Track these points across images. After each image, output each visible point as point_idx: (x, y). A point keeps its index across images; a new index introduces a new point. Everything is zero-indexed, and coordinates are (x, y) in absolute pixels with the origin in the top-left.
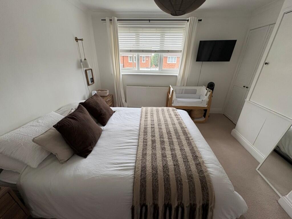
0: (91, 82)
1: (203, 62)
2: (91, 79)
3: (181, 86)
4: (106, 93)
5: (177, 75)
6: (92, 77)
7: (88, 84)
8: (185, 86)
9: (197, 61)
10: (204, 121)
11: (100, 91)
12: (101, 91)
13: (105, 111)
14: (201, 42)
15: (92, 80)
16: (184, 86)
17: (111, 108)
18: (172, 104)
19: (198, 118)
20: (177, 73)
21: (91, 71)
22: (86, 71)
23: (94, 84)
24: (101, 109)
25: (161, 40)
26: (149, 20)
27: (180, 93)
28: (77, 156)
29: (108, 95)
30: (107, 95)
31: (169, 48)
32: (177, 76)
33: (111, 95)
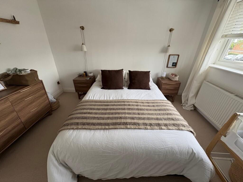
0: (171, 65)
2: (173, 63)
6: (176, 62)
7: (167, 67)
15: (175, 65)
21: (177, 56)
33: (179, 82)
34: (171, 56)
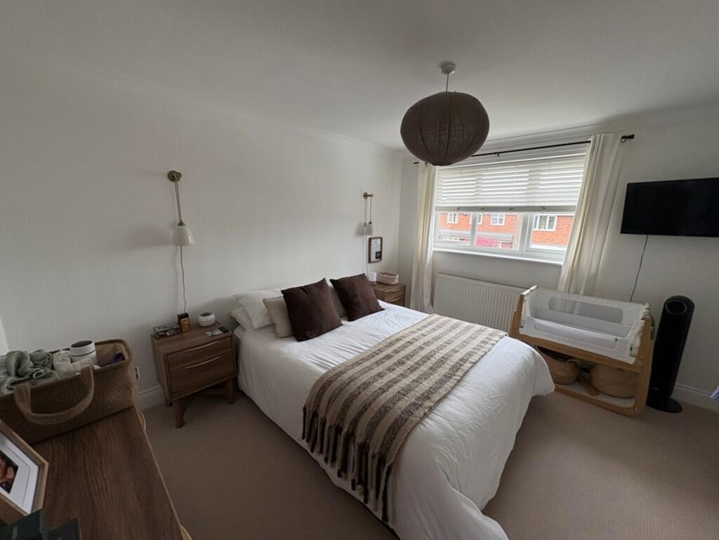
0: (375, 257)
1: (650, 236)
2: (377, 253)
3: (569, 292)
4: (393, 280)
5: (561, 263)
6: (379, 250)
7: (370, 261)
8: (582, 292)
9: (623, 232)
10: (629, 409)
11: (385, 275)
12: (389, 274)
13: (360, 299)
14: (629, 185)
15: (379, 255)
16: (577, 292)
17: (379, 301)
18: (520, 329)
19: (612, 396)
20: (561, 260)
21: (380, 240)
22: (370, 239)
23: (380, 263)
24: (356, 295)
25: (529, 187)
26: (498, 153)
27: (564, 311)
28: (293, 338)
29: (396, 284)
30: (394, 283)
31: (545, 202)
32: (560, 267)
33: (402, 284)
34: (372, 240)
